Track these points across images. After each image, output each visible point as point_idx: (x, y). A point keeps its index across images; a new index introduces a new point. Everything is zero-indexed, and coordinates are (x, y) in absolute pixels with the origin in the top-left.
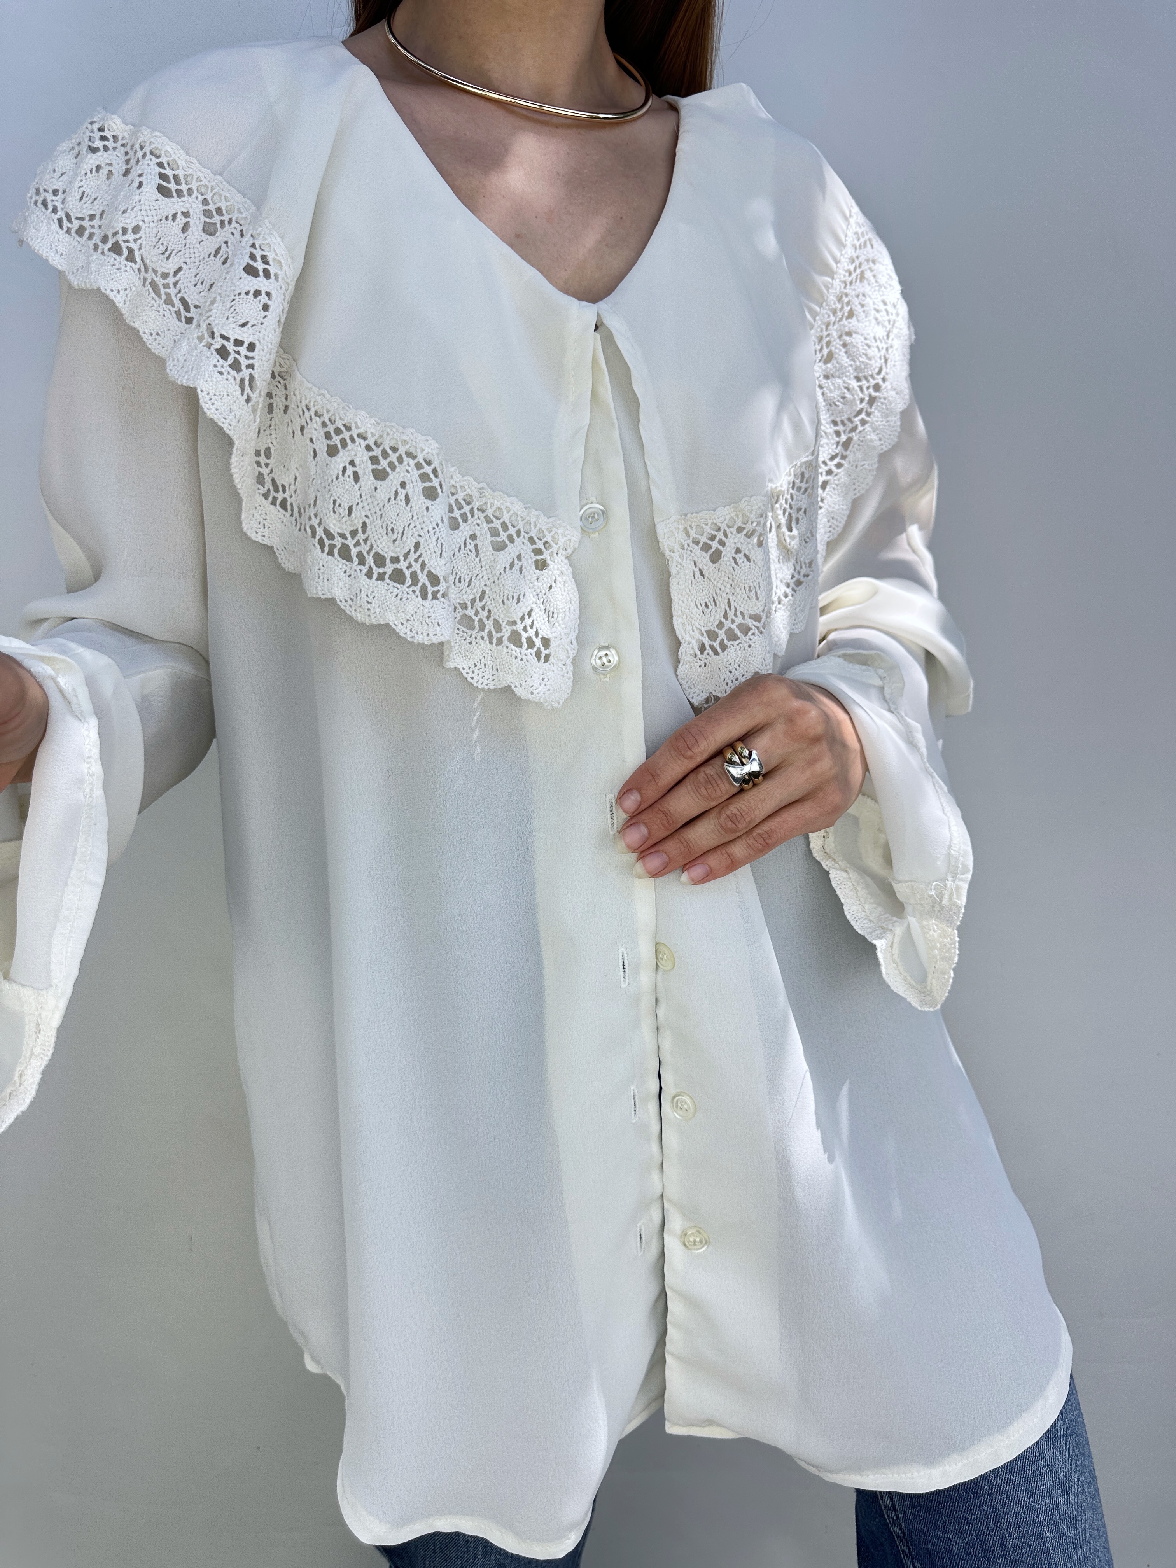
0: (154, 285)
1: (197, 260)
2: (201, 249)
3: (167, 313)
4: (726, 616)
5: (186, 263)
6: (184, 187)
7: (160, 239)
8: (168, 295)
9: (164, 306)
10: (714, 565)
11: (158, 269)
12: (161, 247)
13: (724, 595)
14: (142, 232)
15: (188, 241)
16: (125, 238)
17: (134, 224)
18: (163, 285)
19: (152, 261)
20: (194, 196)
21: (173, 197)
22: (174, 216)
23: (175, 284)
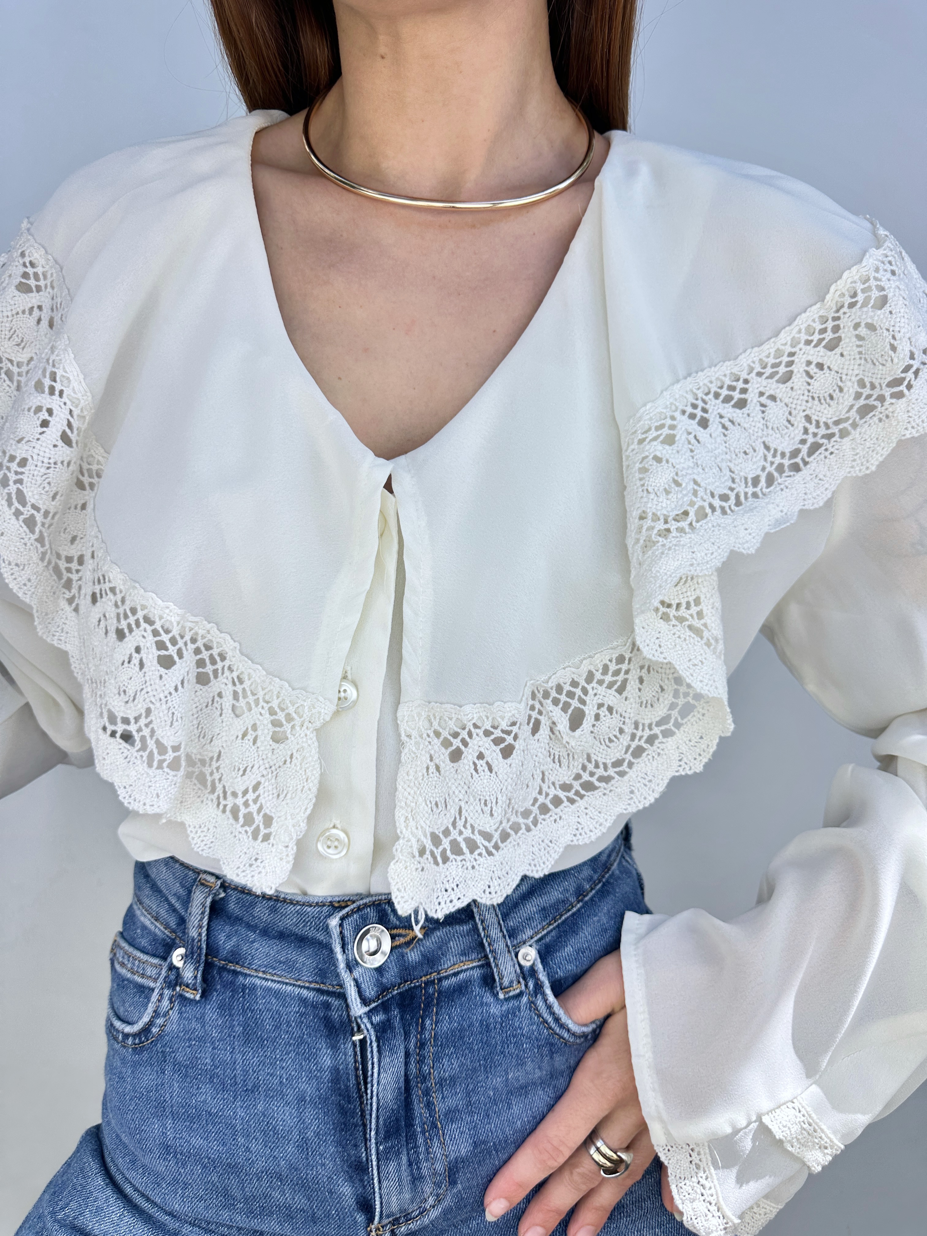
4: (454, 824)
5: (36, 354)
6: (42, 283)
7: (15, 332)
10: (452, 764)
11: (14, 359)
12: (17, 339)
13: (457, 800)
15: (39, 333)
18: (18, 373)
19: (6, 353)
20: (48, 290)
21: (32, 292)
22: (31, 310)
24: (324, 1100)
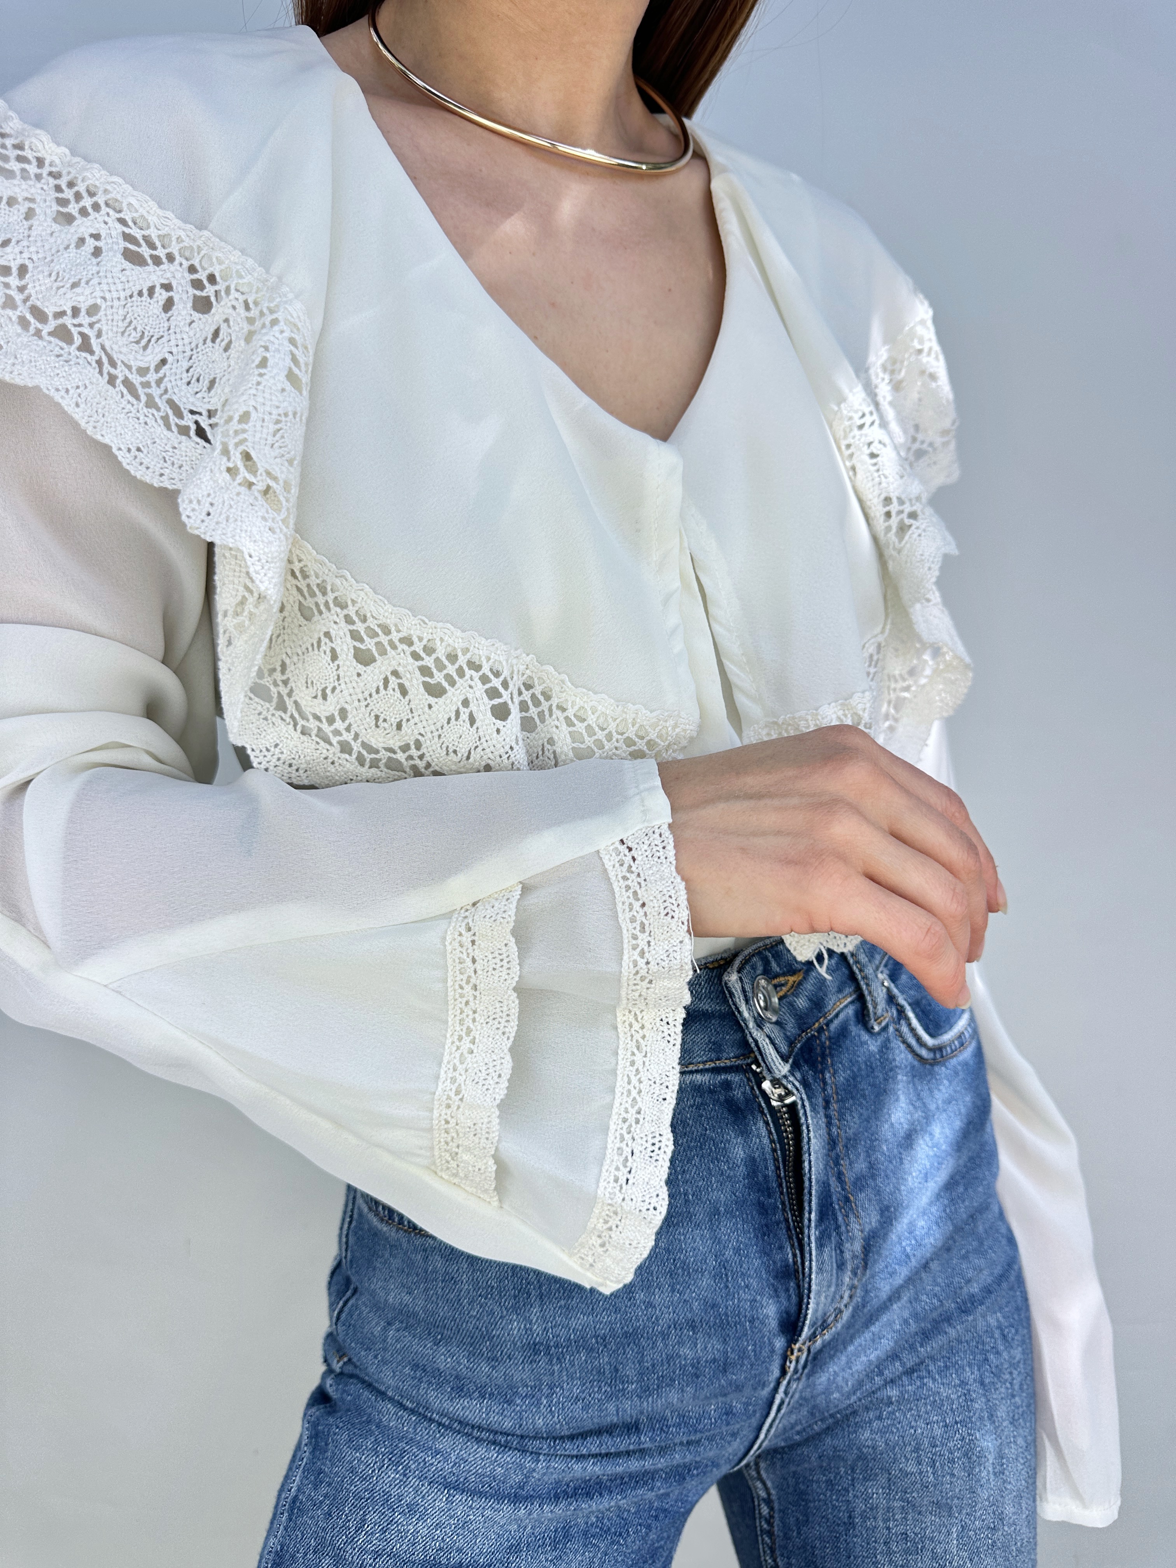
0: (127, 383)
1: (188, 349)
2: (191, 333)
3: (150, 421)
5: (171, 353)
6: (161, 253)
7: (131, 322)
8: (149, 396)
9: (145, 410)
11: (132, 363)
12: (134, 334)
14: (102, 313)
15: (173, 323)
16: (76, 321)
17: (90, 302)
18: (142, 383)
19: (121, 352)
20: (177, 262)
21: (148, 265)
22: (151, 291)
23: (159, 382)
24: (741, 1203)
